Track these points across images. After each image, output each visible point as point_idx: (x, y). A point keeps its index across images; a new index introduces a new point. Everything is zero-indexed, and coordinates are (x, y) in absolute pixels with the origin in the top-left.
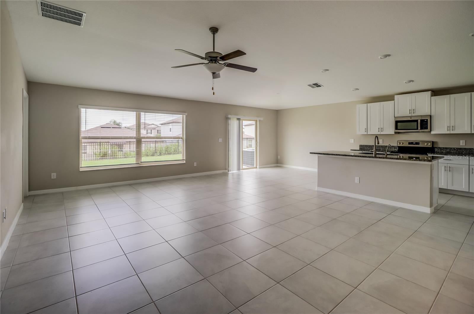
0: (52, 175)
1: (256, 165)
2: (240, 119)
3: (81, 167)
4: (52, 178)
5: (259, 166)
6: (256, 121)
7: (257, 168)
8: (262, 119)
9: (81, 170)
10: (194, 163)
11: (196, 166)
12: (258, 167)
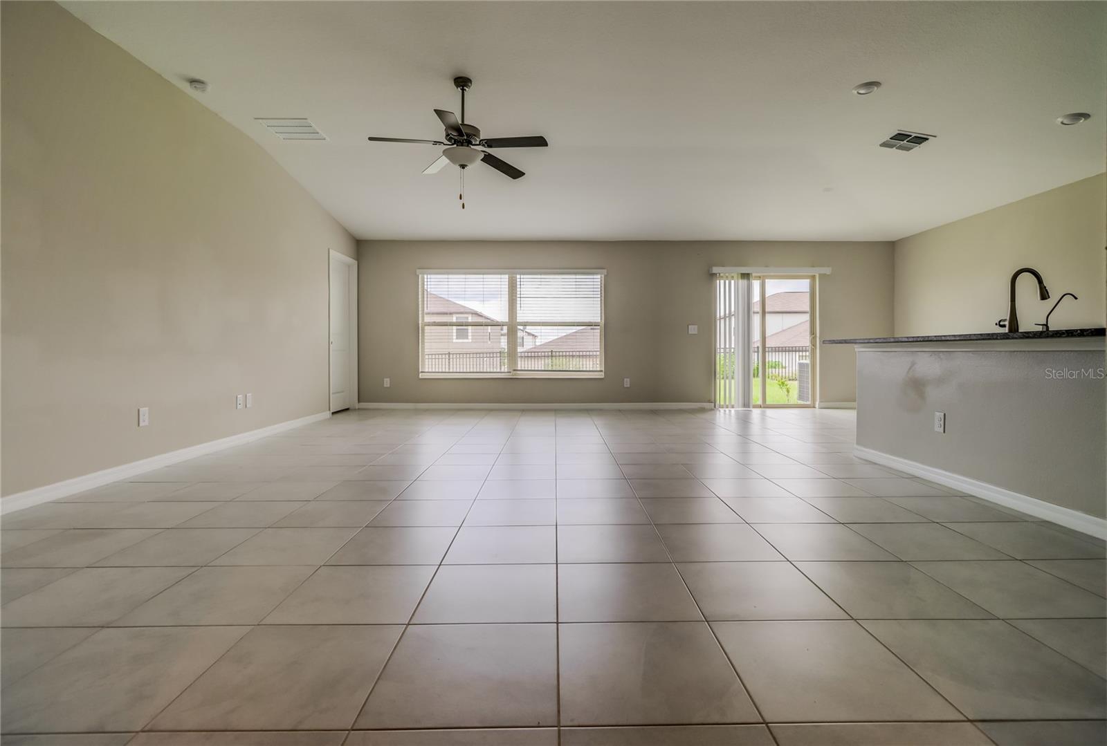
0: (385, 382)
1: (814, 400)
2: (748, 274)
3: (422, 372)
4: (385, 386)
5: (820, 402)
6: (813, 278)
7: (814, 407)
8: (827, 271)
9: (421, 376)
10: (623, 380)
11: (629, 386)
12: (817, 406)
